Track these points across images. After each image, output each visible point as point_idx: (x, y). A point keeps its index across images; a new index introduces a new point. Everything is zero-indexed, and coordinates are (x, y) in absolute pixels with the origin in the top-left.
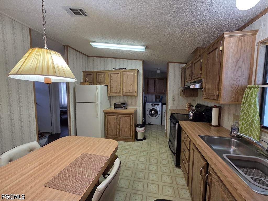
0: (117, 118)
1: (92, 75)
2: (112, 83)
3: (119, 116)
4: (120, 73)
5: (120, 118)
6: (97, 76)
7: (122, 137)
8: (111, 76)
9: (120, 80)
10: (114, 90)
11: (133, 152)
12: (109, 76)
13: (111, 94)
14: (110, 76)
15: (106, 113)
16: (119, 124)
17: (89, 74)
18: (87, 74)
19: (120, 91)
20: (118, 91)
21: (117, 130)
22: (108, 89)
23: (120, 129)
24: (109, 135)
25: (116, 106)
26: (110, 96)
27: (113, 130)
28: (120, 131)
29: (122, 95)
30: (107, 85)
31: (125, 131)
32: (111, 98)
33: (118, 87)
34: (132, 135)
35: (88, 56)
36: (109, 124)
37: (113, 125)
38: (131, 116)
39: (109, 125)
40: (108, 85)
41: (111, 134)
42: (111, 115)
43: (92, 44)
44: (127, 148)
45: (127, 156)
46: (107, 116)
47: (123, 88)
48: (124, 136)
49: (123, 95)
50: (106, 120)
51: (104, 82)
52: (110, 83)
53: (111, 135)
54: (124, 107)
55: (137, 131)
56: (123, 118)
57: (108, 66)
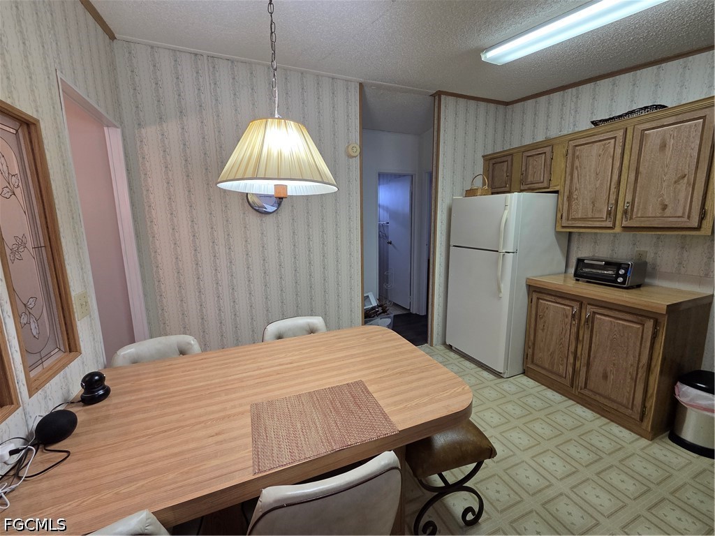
0: (573, 316)
1: (510, 164)
2: (575, 180)
3: (583, 311)
4: (620, 134)
5: (590, 321)
6: (524, 164)
7: (586, 392)
8: (577, 153)
9: (617, 164)
10: (582, 207)
11: (615, 478)
12: (570, 155)
13: (570, 223)
14: (574, 154)
15: (536, 291)
16: (581, 338)
17: (499, 160)
18: (493, 161)
19: (609, 213)
20: (600, 211)
21: (571, 360)
22: (560, 206)
23: (584, 361)
24: (537, 365)
25: (584, 271)
26: (570, 233)
27: (552, 354)
28: (584, 370)
29: (618, 229)
30: (556, 192)
31: (605, 377)
32: (575, 238)
33: (605, 197)
34: (644, 406)
35: (507, 104)
36: (543, 330)
37: (554, 338)
38: (649, 324)
39: (540, 331)
40: (562, 191)
41: (547, 366)
42: (553, 298)
43: (490, 56)
44: (599, 445)
45: (574, 473)
46: (538, 299)
47: (629, 199)
48: (599, 394)
49: (626, 228)
50: (534, 312)
51: (545, 181)
52: (568, 182)
53: (544, 368)
54: (620, 280)
55: (682, 399)
56: (604, 322)
57: (575, 117)
